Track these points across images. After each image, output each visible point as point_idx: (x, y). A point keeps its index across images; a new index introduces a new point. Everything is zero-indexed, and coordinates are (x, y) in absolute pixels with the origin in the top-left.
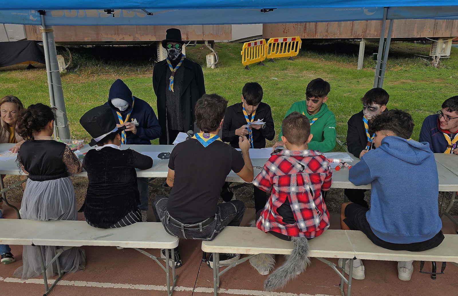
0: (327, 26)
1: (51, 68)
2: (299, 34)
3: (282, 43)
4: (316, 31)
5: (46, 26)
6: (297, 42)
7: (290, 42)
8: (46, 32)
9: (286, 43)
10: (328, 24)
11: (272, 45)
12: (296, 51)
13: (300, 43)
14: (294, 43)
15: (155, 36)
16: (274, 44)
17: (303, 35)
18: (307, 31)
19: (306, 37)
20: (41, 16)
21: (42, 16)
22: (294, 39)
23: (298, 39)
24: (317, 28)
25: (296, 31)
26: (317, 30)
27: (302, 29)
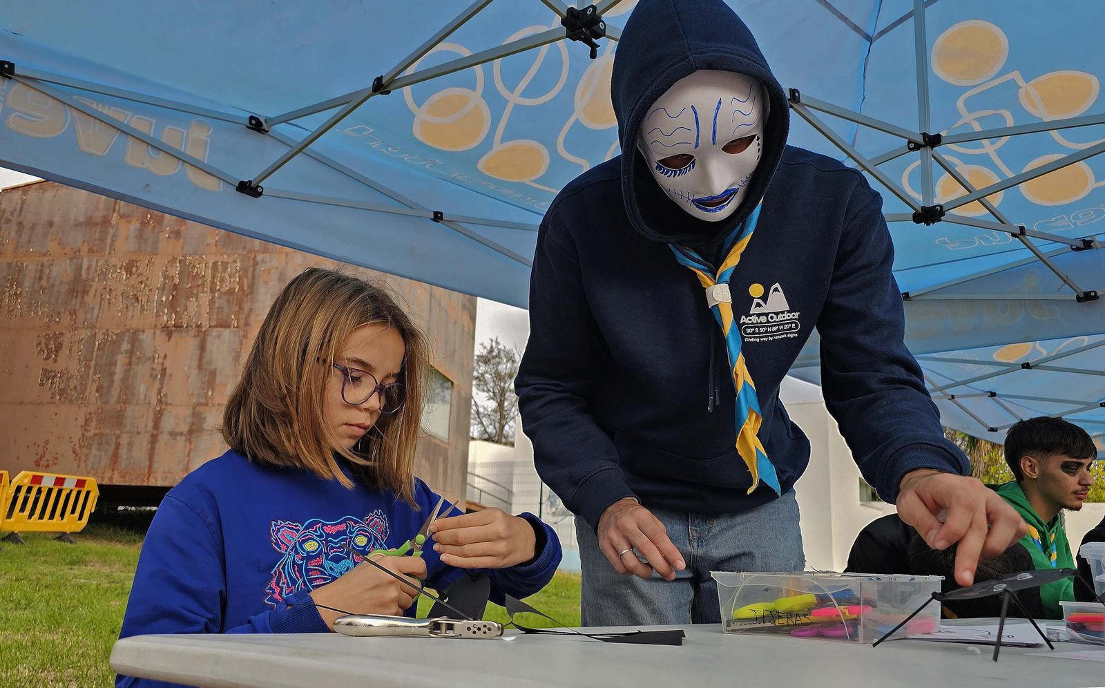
0: (189, 455)
2: (92, 472)
3: (50, 490)
4: (150, 467)
6: (88, 493)
7: (71, 491)
9: (60, 492)
10: (189, 452)
11: (24, 490)
12: (80, 518)
13: (95, 494)
14: (79, 493)
16: (29, 490)
17: (108, 474)
18: (122, 464)
19: (117, 481)
22: (81, 483)
23: (92, 485)
24: (156, 458)
25: (83, 464)
26: (155, 466)
27: (105, 460)
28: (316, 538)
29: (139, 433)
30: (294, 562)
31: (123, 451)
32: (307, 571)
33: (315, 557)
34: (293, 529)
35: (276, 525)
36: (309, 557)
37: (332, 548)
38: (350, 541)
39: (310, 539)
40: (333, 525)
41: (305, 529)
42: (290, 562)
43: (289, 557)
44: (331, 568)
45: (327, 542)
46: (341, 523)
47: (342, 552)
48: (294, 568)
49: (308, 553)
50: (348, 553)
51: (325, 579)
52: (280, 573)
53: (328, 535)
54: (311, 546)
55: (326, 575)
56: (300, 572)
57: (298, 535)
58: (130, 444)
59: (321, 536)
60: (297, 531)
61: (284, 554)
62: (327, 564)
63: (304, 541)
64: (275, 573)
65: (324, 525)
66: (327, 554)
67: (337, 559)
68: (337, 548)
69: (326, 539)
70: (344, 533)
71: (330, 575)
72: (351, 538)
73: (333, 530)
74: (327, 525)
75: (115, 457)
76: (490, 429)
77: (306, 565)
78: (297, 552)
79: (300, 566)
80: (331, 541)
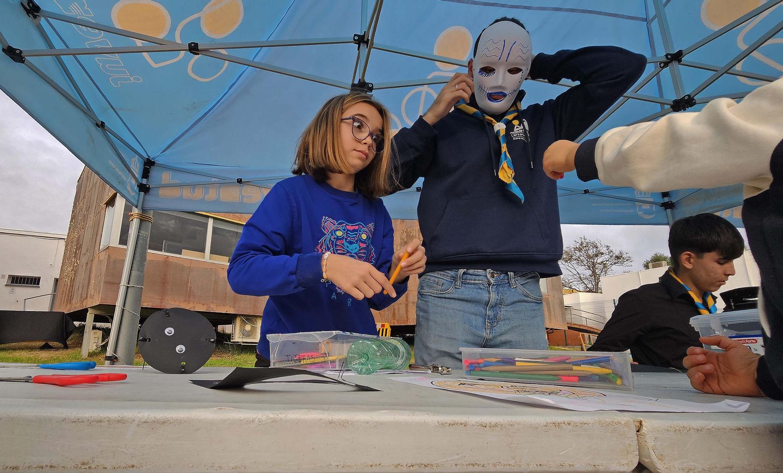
1: (131, 280)
4: (406, 317)
5: (144, 210)
6: (386, 329)
8: (141, 219)
13: (389, 330)
14: (383, 329)
15: (234, 307)
17: (392, 322)
18: (397, 317)
19: (396, 324)
20: (139, 195)
21: (142, 193)
22: (383, 326)
23: (387, 326)
24: (409, 313)
27: (391, 316)
28: (342, 230)
29: (401, 304)
30: (330, 239)
31: (396, 311)
32: (336, 245)
33: (340, 239)
34: (332, 223)
35: (325, 219)
36: (338, 238)
37: (349, 237)
38: (359, 236)
39: (339, 230)
40: (352, 226)
41: (339, 224)
42: (328, 239)
43: (328, 236)
44: (347, 247)
45: (346, 232)
46: (356, 225)
47: (354, 240)
48: (330, 242)
49: (337, 236)
50: (357, 241)
51: (344, 251)
52: (323, 243)
53: (348, 230)
54: (339, 233)
55: (344, 248)
56: (332, 244)
57: (334, 226)
58: (399, 308)
59: (344, 230)
60: (334, 224)
61: (326, 234)
62: (346, 244)
63: (337, 230)
64: (320, 242)
65: (347, 225)
66: (346, 239)
67: (351, 243)
68: (352, 237)
69: (347, 231)
70: (356, 230)
71: (346, 250)
72: (360, 234)
73: (351, 228)
74: (348, 225)
75: (394, 314)
76: (590, 286)
77: (336, 242)
78: (332, 235)
79: (333, 242)
80: (349, 233)
